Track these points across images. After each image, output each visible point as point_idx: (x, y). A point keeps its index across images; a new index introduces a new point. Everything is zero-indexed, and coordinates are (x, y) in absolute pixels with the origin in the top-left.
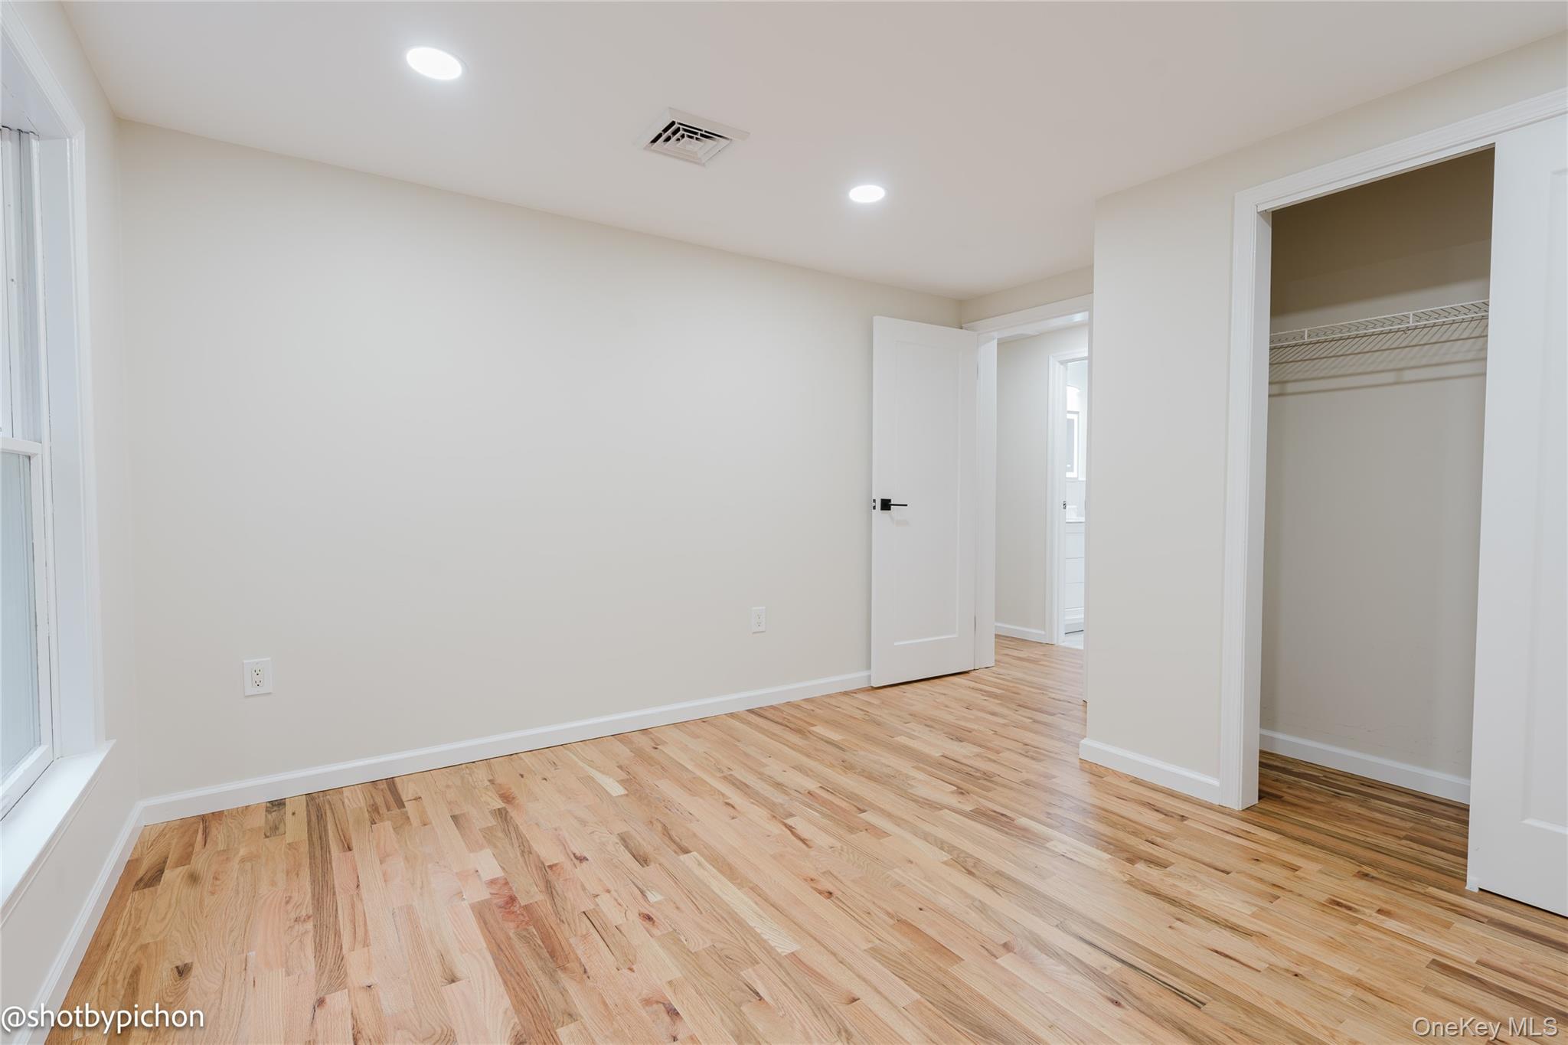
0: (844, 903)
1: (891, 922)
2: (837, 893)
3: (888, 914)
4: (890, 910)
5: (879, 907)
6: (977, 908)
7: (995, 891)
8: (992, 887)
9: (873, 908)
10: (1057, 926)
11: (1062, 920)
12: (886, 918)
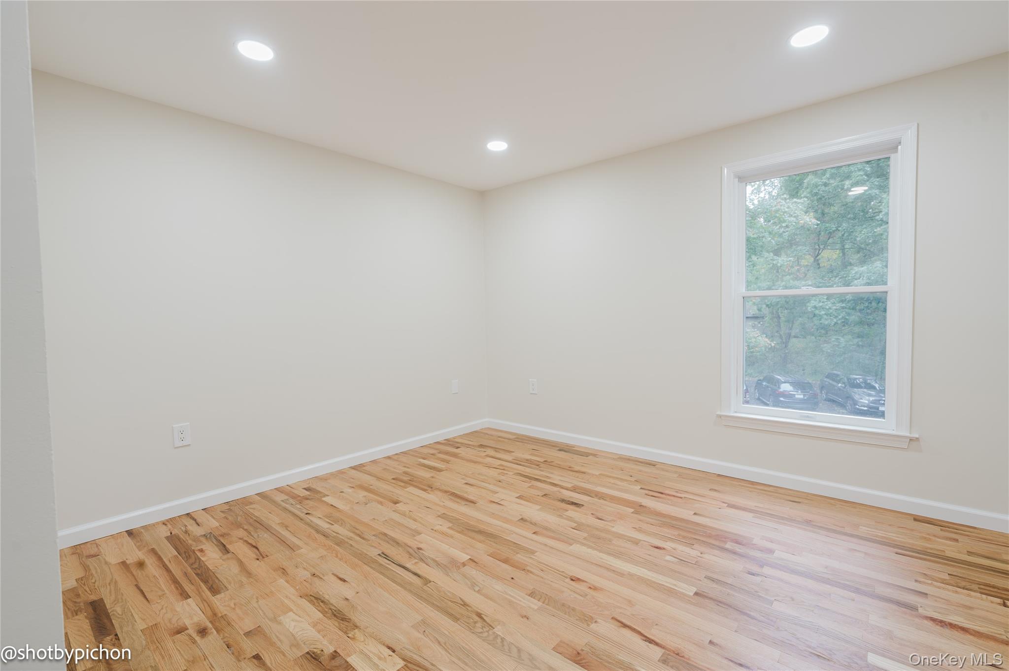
0: (560, 575)
1: (528, 568)
2: (568, 580)
3: (531, 572)
4: (530, 574)
5: (538, 576)
6: (477, 585)
7: (463, 601)
8: (465, 604)
9: (541, 574)
10: (430, 582)
11: (425, 587)
12: (532, 570)
